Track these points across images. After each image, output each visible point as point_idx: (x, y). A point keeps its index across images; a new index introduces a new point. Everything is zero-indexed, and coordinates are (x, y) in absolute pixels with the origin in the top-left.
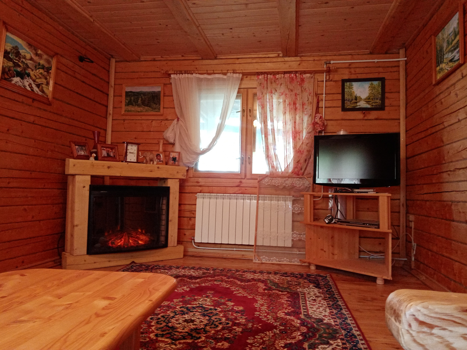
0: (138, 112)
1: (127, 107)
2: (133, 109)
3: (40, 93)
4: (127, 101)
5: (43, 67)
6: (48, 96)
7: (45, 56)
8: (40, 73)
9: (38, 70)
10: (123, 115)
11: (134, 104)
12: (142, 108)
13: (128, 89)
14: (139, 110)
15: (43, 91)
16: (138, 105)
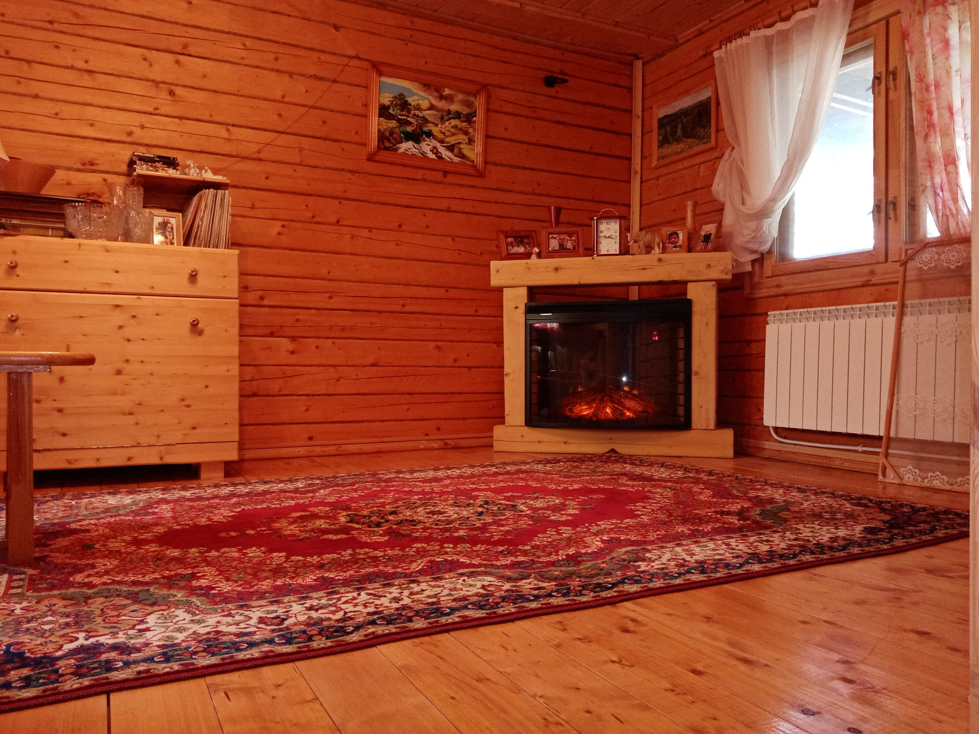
0: (678, 153)
1: (661, 150)
2: (669, 151)
3: (456, 159)
4: (661, 138)
5: (458, 115)
6: (473, 161)
7: (460, 97)
8: (452, 127)
9: (447, 123)
10: (656, 168)
11: (671, 140)
12: (682, 145)
13: (663, 112)
14: (679, 151)
15: (461, 155)
16: (676, 141)
